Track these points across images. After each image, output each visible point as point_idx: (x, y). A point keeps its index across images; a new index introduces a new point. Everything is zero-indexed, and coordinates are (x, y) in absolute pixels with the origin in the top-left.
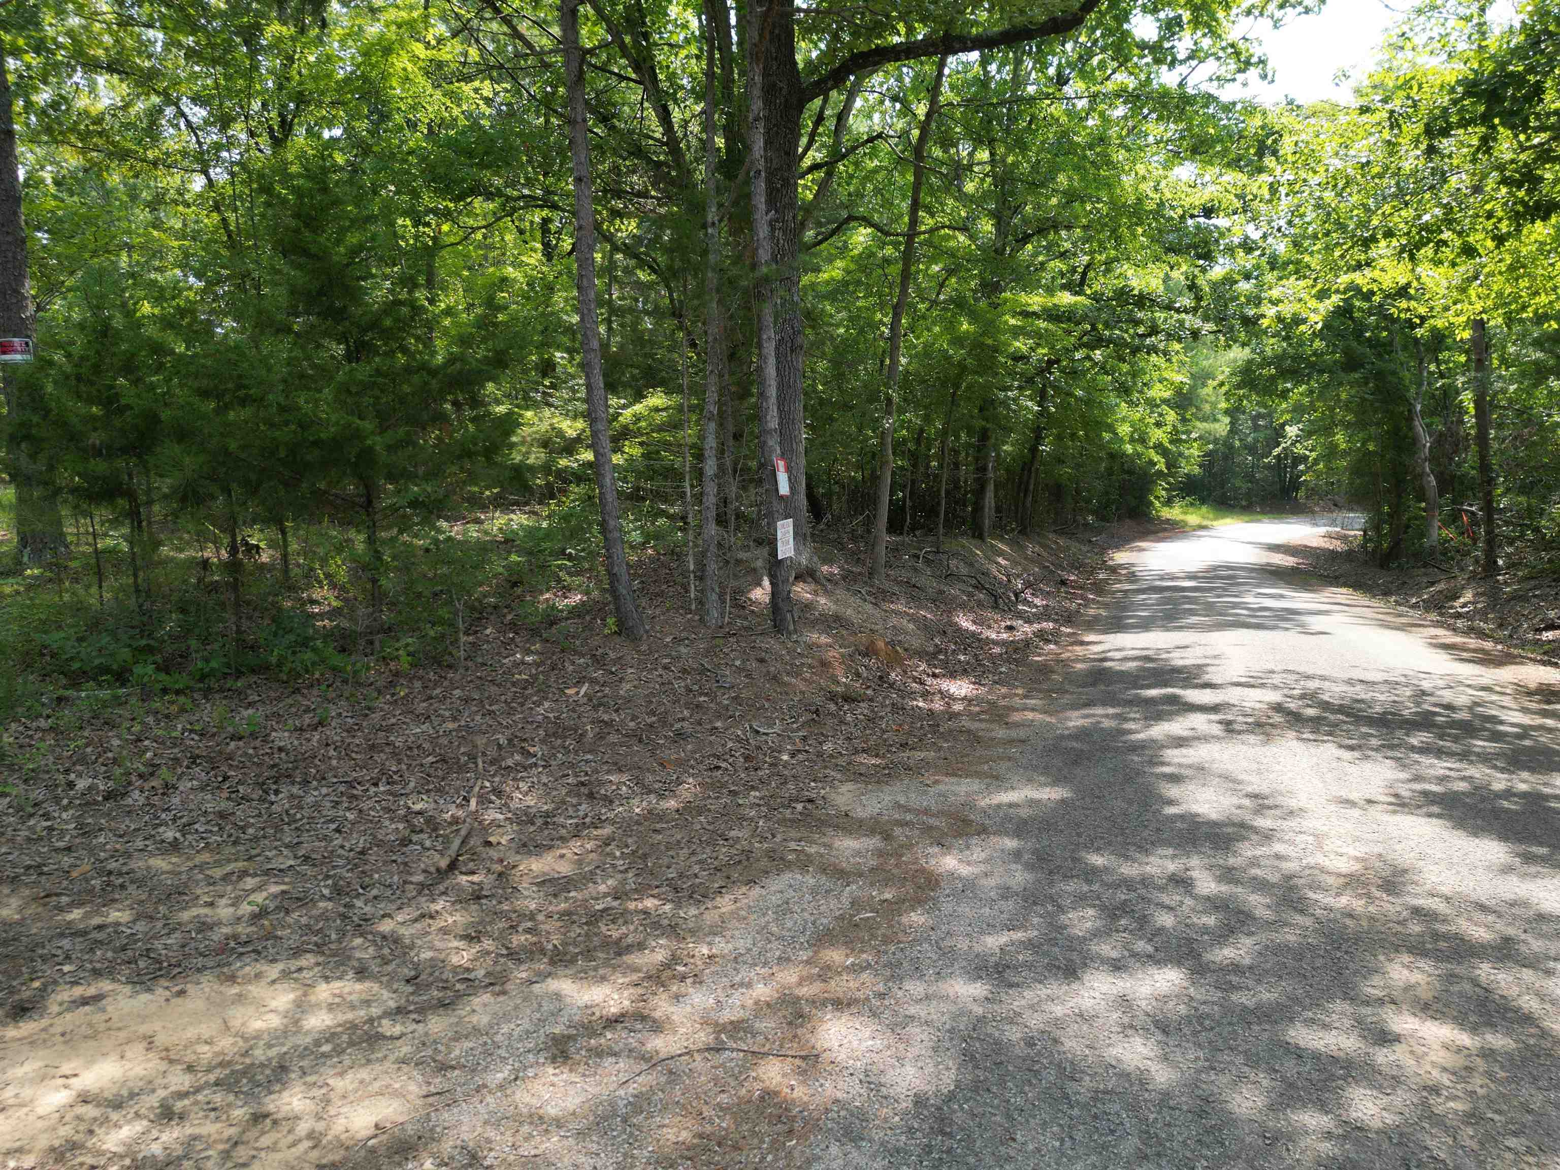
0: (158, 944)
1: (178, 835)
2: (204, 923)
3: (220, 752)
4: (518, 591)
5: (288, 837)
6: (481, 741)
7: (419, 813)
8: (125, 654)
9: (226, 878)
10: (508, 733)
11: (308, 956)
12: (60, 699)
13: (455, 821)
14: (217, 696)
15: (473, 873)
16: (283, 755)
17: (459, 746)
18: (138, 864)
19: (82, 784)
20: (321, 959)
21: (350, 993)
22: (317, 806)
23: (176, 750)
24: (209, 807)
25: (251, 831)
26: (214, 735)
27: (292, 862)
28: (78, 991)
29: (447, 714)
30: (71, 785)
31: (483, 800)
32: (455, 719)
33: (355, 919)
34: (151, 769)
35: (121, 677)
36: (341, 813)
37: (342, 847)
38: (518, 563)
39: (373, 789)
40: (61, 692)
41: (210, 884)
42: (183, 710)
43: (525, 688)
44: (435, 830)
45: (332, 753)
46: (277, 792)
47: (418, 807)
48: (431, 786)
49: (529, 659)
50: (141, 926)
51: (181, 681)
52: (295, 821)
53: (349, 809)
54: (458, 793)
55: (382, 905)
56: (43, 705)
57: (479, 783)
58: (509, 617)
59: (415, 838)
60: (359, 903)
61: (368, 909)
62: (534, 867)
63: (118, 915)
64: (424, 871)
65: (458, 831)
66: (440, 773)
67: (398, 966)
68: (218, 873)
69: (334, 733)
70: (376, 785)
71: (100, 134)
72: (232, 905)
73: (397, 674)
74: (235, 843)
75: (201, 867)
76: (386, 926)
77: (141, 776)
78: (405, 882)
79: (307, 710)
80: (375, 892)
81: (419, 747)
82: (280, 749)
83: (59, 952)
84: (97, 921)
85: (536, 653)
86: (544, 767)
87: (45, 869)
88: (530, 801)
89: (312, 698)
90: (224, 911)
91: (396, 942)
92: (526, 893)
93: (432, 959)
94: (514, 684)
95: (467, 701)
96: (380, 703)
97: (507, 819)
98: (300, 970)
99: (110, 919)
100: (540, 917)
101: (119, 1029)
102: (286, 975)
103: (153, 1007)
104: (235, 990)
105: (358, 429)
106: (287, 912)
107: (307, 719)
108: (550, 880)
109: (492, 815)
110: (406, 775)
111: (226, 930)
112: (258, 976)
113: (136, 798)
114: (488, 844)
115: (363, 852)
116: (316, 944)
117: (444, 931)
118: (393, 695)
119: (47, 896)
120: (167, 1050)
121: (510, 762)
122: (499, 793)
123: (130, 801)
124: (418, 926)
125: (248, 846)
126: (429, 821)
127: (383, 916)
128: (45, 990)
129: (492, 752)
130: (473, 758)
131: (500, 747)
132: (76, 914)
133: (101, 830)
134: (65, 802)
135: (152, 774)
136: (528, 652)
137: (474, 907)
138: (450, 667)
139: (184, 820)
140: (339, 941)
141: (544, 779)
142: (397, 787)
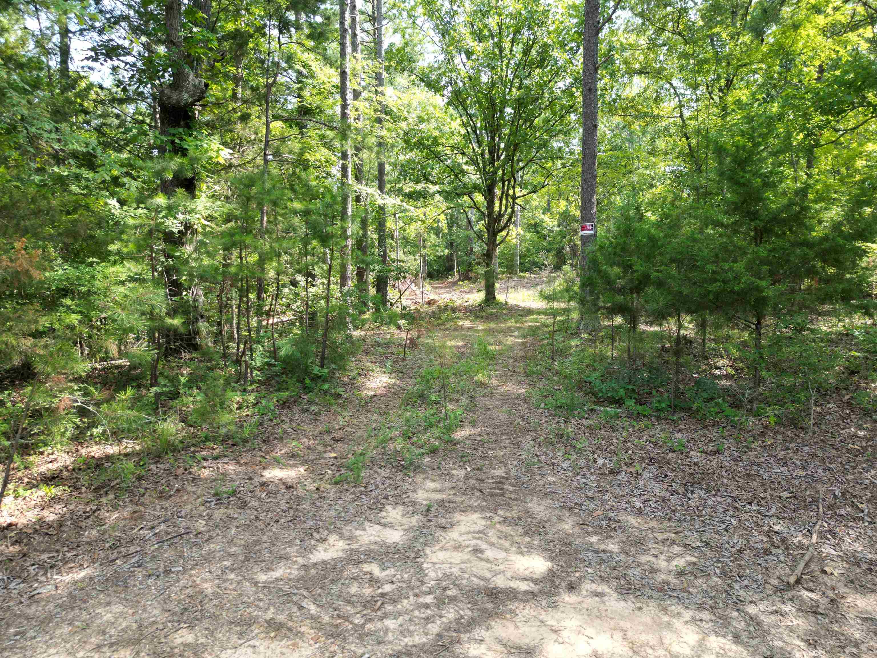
0: (630, 572)
1: (642, 505)
2: (652, 568)
3: (664, 458)
4: (856, 378)
5: (697, 524)
6: (822, 489)
7: (777, 533)
8: (622, 392)
9: (664, 540)
10: (842, 487)
11: (706, 612)
12: (592, 410)
13: (801, 547)
14: (663, 422)
15: (812, 591)
16: (696, 468)
17: (806, 490)
18: (621, 517)
19: (600, 462)
20: (713, 618)
21: (730, 650)
22: (714, 508)
23: (642, 452)
24: (657, 492)
25: (677, 514)
26: (661, 446)
27: (699, 544)
28: (594, 586)
29: (799, 463)
30: (595, 461)
31: (822, 535)
32: (804, 468)
33: (734, 597)
34: (631, 461)
35: (619, 402)
36: (728, 518)
37: (728, 543)
38: (856, 358)
39: (748, 507)
40: (593, 407)
41: (655, 543)
42: (647, 427)
43: (856, 456)
44: (787, 549)
45: (724, 473)
46: (692, 492)
47: (777, 528)
48: (786, 515)
49: (861, 433)
50: (622, 557)
51: (646, 410)
52: (702, 516)
53: (732, 516)
54: (804, 525)
55: (750, 593)
56: (585, 411)
57: (819, 523)
58: (847, 397)
59: (774, 551)
60: (736, 586)
61: (742, 592)
62: (858, 602)
63: (613, 547)
64: (779, 578)
65: (803, 555)
66: (792, 507)
67: (760, 643)
68: (661, 537)
69: (725, 459)
70: (750, 504)
71: (632, 107)
72: (667, 561)
73: (766, 427)
74: (669, 520)
75: (652, 529)
76: (752, 610)
77: (626, 464)
78: (766, 582)
79: (711, 441)
80: (746, 582)
81: (779, 483)
82: (695, 464)
83: (587, 559)
84: (603, 547)
85: (867, 429)
86: (870, 523)
87: (583, 507)
88: (857, 547)
89: (714, 433)
90: (662, 564)
91: (758, 624)
92: (852, 622)
93: (781, 648)
94: (848, 451)
95: (813, 456)
96: (755, 445)
97: (838, 556)
98: (701, 620)
99: (608, 548)
100: (863, 647)
101: (611, 618)
102: (694, 620)
103: (626, 612)
104: (666, 619)
105: (757, 286)
106: (695, 577)
107: (711, 447)
108: (872, 619)
109: (827, 550)
110: (770, 502)
111: (663, 576)
112: (679, 614)
113: (623, 476)
114: (824, 572)
115: (740, 551)
116: (711, 607)
117: (791, 630)
118: (763, 441)
119: (583, 524)
120: (632, 643)
121: (842, 512)
122: (834, 535)
123: (619, 477)
124: (773, 617)
125: (676, 524)
126: (784, 541)
127: (751, 602)
128: (580, 580)
129: (830, 500)
130: (815, 501)
131: (835, 497)
132: (594, 539)
133: (607, 491)
134: (592, 470)
135: (631, 464)
136: (860, 427)
137: (812, 619)
138: (802, 428)
139: (645, 497)
140: (724, 609)
141: (870, 533)
142: (764, 510)
